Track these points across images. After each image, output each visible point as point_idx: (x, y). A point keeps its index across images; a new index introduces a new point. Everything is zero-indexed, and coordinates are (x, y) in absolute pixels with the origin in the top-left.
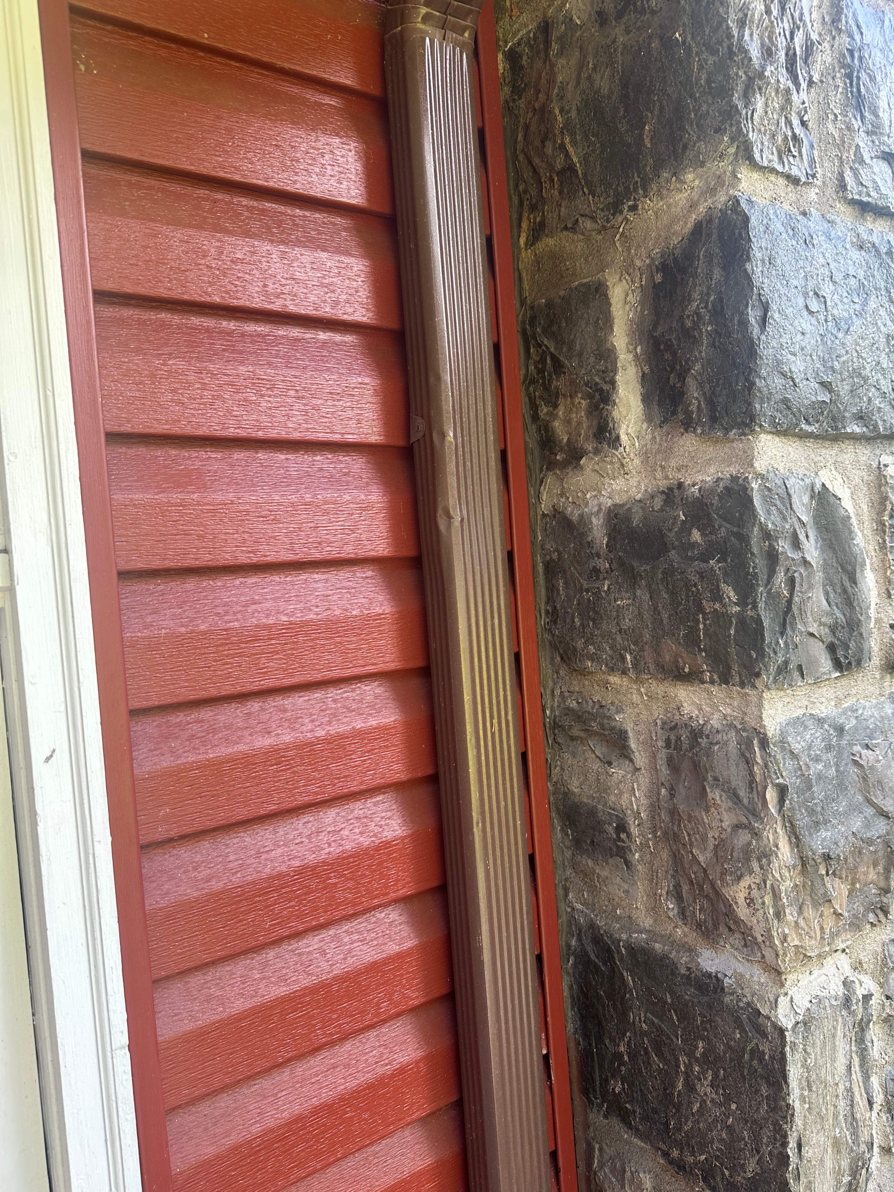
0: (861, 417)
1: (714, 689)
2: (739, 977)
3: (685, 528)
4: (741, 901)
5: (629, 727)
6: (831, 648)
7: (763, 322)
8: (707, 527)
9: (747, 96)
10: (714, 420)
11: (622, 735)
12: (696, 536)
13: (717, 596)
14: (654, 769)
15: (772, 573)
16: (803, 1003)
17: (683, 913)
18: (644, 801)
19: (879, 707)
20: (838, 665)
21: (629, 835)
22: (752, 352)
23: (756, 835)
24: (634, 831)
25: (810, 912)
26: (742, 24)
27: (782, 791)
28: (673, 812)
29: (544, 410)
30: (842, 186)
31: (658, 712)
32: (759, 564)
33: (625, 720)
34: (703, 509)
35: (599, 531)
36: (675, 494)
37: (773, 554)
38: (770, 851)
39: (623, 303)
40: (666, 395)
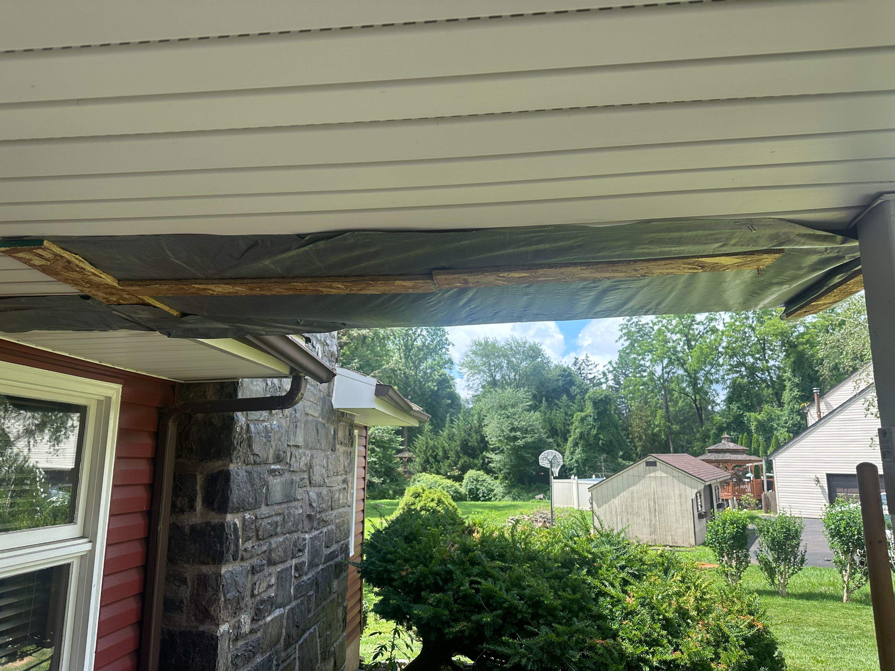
0: (243, 508)
1: (211, 566)
2: (209, 629)
3: (210, 531)
4: (212, 610)
5: (188, 577)
6: (233, 556)
7: (231, 493)
8: (215, 531)
9: (233, 451)
10: (219, 510)
11: (186, 579)
12: (212, 533)
13: (216, 546)
14: (193, 586)
15: (227, 541)
16: (222, 631)
17: (196, 619)
18: (189, 594)
19: (239, 568)
20: (234, 560)
21: (183, 604)
22: (228, 499)
23: (217, 596)
24: (185, 602)
25: (225, 611)
26: (234, 439)
27: (223, 585)
28: (198, 595)
29: (174, 498)
30: (245, 461)
31: (196, 573)
32: (224, 540)
33: (187, 575)
34: (214, 528)
35: (187, 530)
36: (208, 524)
37: (227, 538)
38: (220, 599)
39: (200, 480)
40: (209, 503)
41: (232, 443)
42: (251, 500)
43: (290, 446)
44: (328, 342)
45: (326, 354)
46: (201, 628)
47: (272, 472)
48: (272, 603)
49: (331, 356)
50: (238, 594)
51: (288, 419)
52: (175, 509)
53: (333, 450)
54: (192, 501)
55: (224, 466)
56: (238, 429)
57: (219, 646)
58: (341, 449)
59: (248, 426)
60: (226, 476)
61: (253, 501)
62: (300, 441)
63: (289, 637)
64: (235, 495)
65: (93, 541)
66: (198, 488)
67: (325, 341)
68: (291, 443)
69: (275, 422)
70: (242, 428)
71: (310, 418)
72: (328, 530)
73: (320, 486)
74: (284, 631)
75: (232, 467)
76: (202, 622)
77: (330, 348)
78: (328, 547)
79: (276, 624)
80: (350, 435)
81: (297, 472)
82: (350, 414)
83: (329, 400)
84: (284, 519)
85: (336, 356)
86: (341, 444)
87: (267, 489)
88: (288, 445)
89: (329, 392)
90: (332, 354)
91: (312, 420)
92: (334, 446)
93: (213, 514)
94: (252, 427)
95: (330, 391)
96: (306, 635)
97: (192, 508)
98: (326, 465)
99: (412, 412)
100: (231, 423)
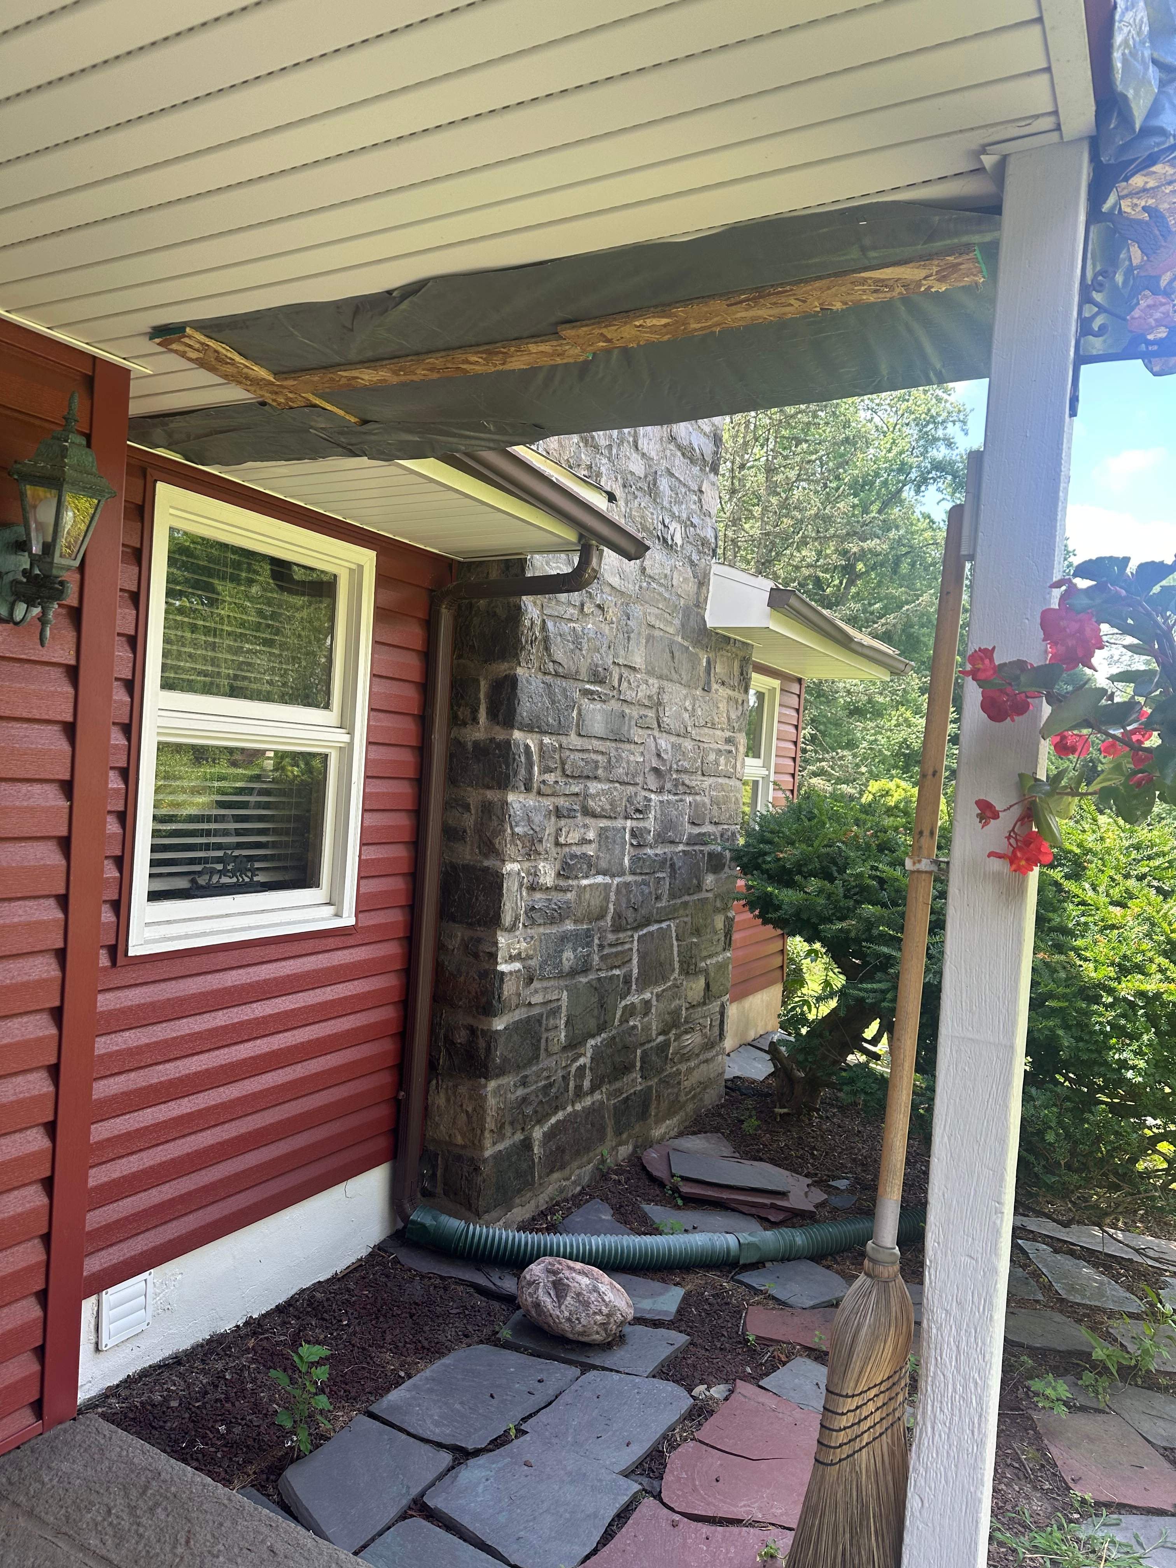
0: (538, 727)
1: (497, 792)
2: (494, 865)
3: (495, 749)
4: (498, 844)
5: (471, 802)
6: (524, 785)
7: (519, 704)
8: (500, 750)
9: (521, 651)
10: (505, 725)
11: (469, 805)
12: (497, 751)
13: (500, 767)
14: (477, 813)
15: (513, 764)
16: (508, 870)
17: (480, 852)
18: (473, 823)
19: (535, 803)
20: (526, 790)
21: (467, 834)
22: (515, 711)
23: (504, 828)
24: (469, 831)
25: (512, 847)
26: (522, 634)
27: (510, 816)
28: (482, 824)
29: (455, 708)
30: (540, 668)
31: (480, 798)
32: (511, 760)
33: (470, 800)
34: (499, 745)
35: (470, 746)
36: (492, 740)
37: (514, 759)
38: (505, 831)
39: (484, 686)
40: (493, 714)
41: (520, 641)
42: (551, 720)
43: (619, 665)
44: (695, 520)
45: (691, 540)
46: (486, 863)
47: (586, 693)
48: (591, 866)
49: (703, 545)
50: (531, 832)
51: (614, 626)
52: (455, 721)
53: (706, 689)
54: (475, 711)
55: (511, 668)
56: (527, 623)
57: (505, 885)
58: (723, 692)
59: (544, 621)
60: (512, 682)
61: (555, 723)
62: (638, 660)
63: (620, 917)
64: (525, 708)
65: (351, 733)
66: (482, 696)
67: (689, 519)
68: (621, 661)
69: (590, 626)
70: (532, 623)
71: (657, 633)
72: (695, 801)
73: (678, 735)
74: (611, 906)
75: (519, 671)
76: (486, 856)
77: (698, 531)
78: (693, 823)
79: (598, 893)
80: (742, 674)
81: (632, 703)
82: (743, 643)
83: (698, 614)
84: (609, 761)
85: (713, 546)
86: (723, 683)
87: (579, 714)
88: (614, 663)
89: (698, 601)
90: (704, 542)
91: (662, 638)
92: (709, 683)
93: (497, 728)
94: (550, 624)
95: (701, 600)
96: (654, 927)
97: (475, 720)
98: (690, 708)
99: (853, 646)
100: (517, 612)
